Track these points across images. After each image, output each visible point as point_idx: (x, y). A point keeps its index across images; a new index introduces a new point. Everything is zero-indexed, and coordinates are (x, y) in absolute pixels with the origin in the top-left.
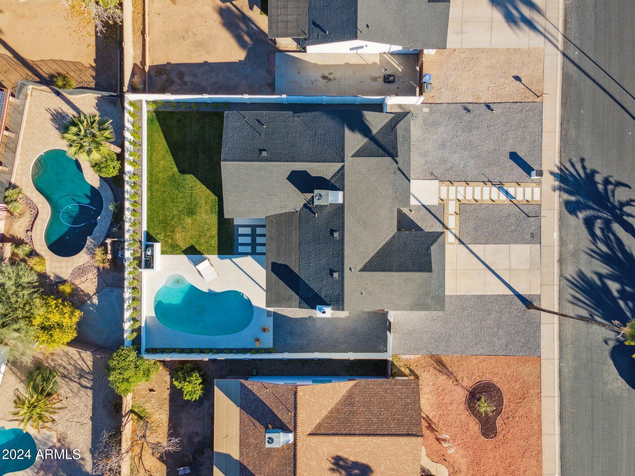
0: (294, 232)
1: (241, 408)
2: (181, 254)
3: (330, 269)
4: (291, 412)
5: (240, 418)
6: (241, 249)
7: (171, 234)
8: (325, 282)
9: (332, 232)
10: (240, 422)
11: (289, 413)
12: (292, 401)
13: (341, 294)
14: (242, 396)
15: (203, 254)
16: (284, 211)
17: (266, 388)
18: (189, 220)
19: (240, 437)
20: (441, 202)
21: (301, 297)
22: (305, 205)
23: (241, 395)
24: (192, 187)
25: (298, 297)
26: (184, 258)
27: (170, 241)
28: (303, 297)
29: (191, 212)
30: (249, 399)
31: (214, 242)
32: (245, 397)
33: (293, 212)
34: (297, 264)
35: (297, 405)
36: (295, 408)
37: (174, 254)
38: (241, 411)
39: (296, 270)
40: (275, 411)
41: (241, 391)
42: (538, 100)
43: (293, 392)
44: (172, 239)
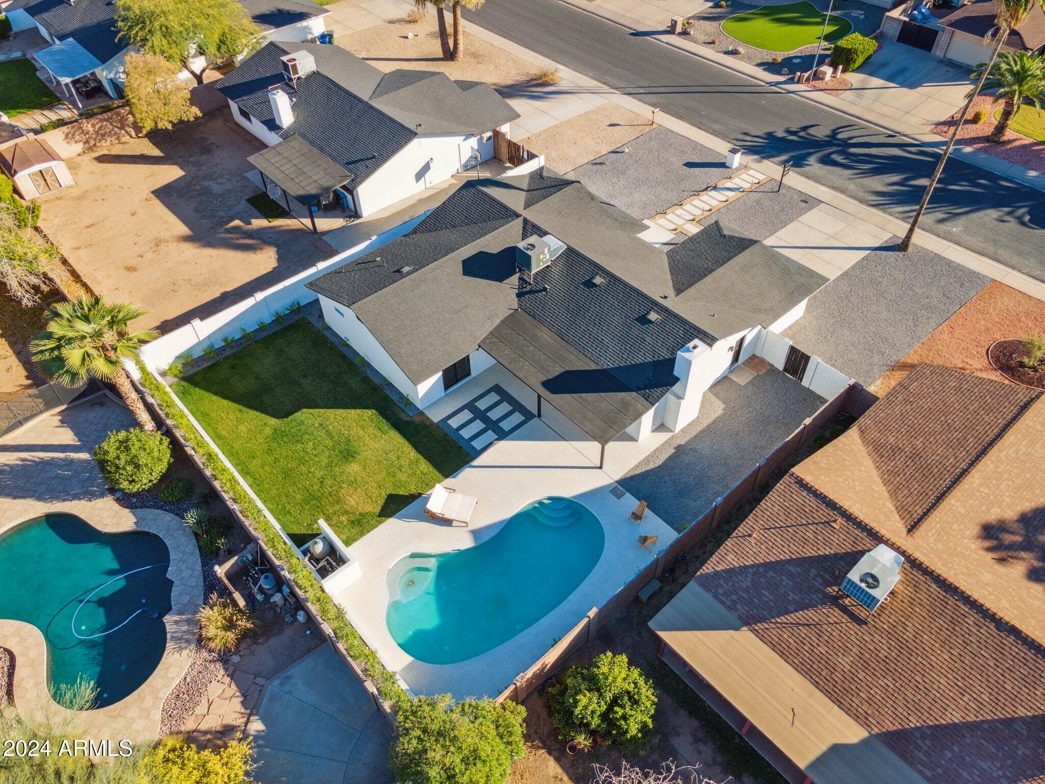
0: (538, 332)
1: (747, 624)
2: (381, 522)
3: (637, 320)
4: (835, 521)
5: (774, 647)
6: (477, 444)
7: (337, 507)
8: (648, 339)
9: (589, 284)
10: (782, 655)
11: (834, 524)
12: (813, 502)
13: (687, 327)
14: (729, 603)
15: (420, 495)
16: (497, 322)
17: (750, 535)
18: (354, 468)
19: (817, 685)
20: (675, 232)
21: (637, 389)
22: (519, 295)
23: (723, 603)
24: (321, 425)
25: (634, 394)
26: (392, 523)
27: (344, 519)
28: (642, 386)
29: (348, 454)
30: (746, 590)
31: (424, 466)
32: (734, 597)
33: (511, 315)
34: (587, 360)
35: (826, 497)
36: (832, 505)
37: (368, 532)
38: (753, 631)
39: (593, 367)
40: (810, 552)
41: (716, 597)
42: (654, 126)
43: (796, 487)
44: (346, 512)
